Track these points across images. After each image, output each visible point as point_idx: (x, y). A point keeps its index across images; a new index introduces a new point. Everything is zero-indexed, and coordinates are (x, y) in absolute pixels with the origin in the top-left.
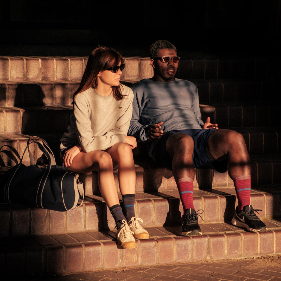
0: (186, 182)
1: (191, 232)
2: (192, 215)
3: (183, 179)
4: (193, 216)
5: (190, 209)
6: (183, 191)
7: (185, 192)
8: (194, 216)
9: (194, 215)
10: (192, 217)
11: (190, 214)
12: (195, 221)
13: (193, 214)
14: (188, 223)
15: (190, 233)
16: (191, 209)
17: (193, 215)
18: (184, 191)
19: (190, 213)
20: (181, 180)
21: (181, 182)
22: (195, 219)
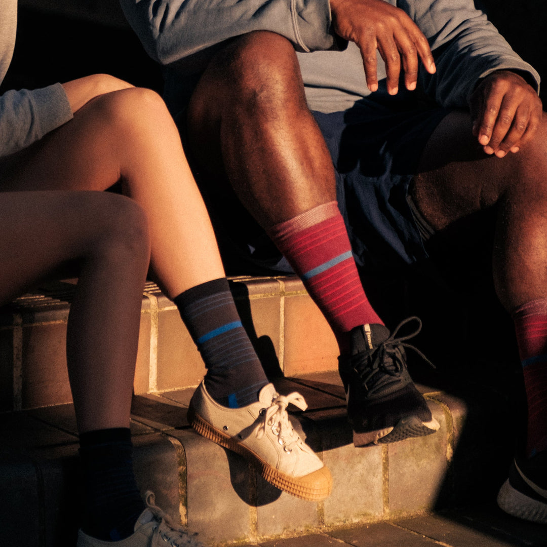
0: (317, 226)
1: (391, 429)
2: (377, 351)
3: (298, 217)
4: (383, 354)
5: (367, 328)
6: (314, 267)
7: (323, 268)
8: (388, 353)
9: (388, 350)
10: (382, 359)
11: (371, 347)
12: (397, 374)
13: (382, 344)
14: (370, 388)
15: (388, 436)
16: (372, 326)
17: (384, 350)
18: (319, 264)
19: (367, 346)
20: (290, 225)
21: (296, 231)
22: (395, 365)
